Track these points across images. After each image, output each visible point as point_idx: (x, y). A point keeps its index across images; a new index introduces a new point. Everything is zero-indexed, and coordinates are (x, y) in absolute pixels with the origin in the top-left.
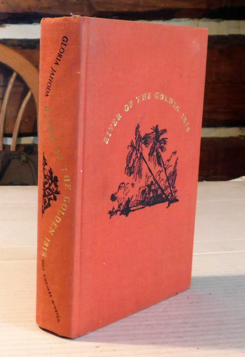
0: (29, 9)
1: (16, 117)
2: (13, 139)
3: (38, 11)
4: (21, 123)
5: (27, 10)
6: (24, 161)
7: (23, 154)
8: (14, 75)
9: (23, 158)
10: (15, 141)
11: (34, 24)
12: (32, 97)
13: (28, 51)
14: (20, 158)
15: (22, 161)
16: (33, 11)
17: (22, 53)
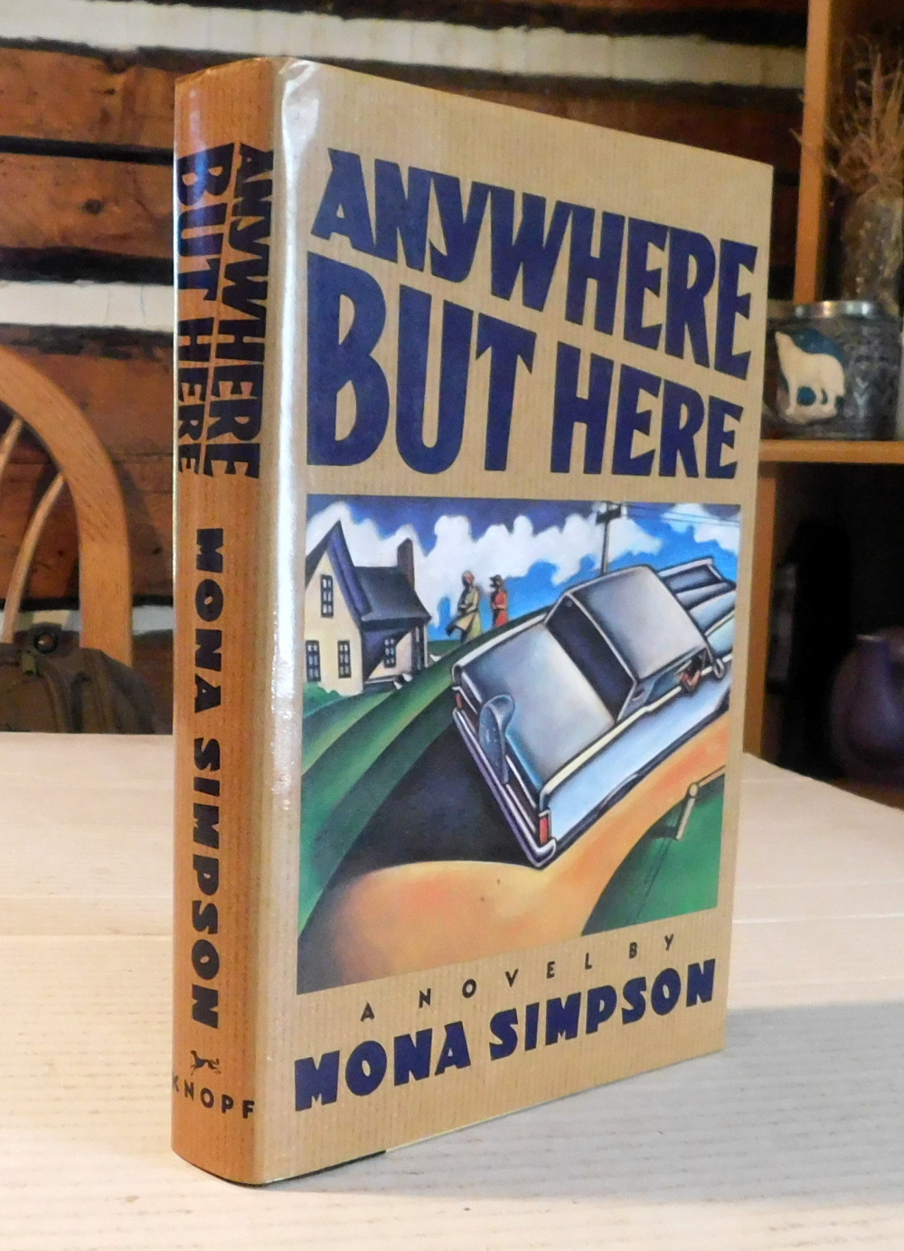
0: (64, 238)
1: (16, 551)
2: (6, 616)
3: (93, 247)
4: (32, 570)
5: (58, 242)
6: (29, 673)
7: (29, 652)
8: (15, 428)
9: (28, 663)
10: (11, 622)
11: (79, 282)
12: (66, 491)
13: (58, 358)
14: (17, 664)
15: (24, 671)
16: (77, 243)
17: (38, 366)
